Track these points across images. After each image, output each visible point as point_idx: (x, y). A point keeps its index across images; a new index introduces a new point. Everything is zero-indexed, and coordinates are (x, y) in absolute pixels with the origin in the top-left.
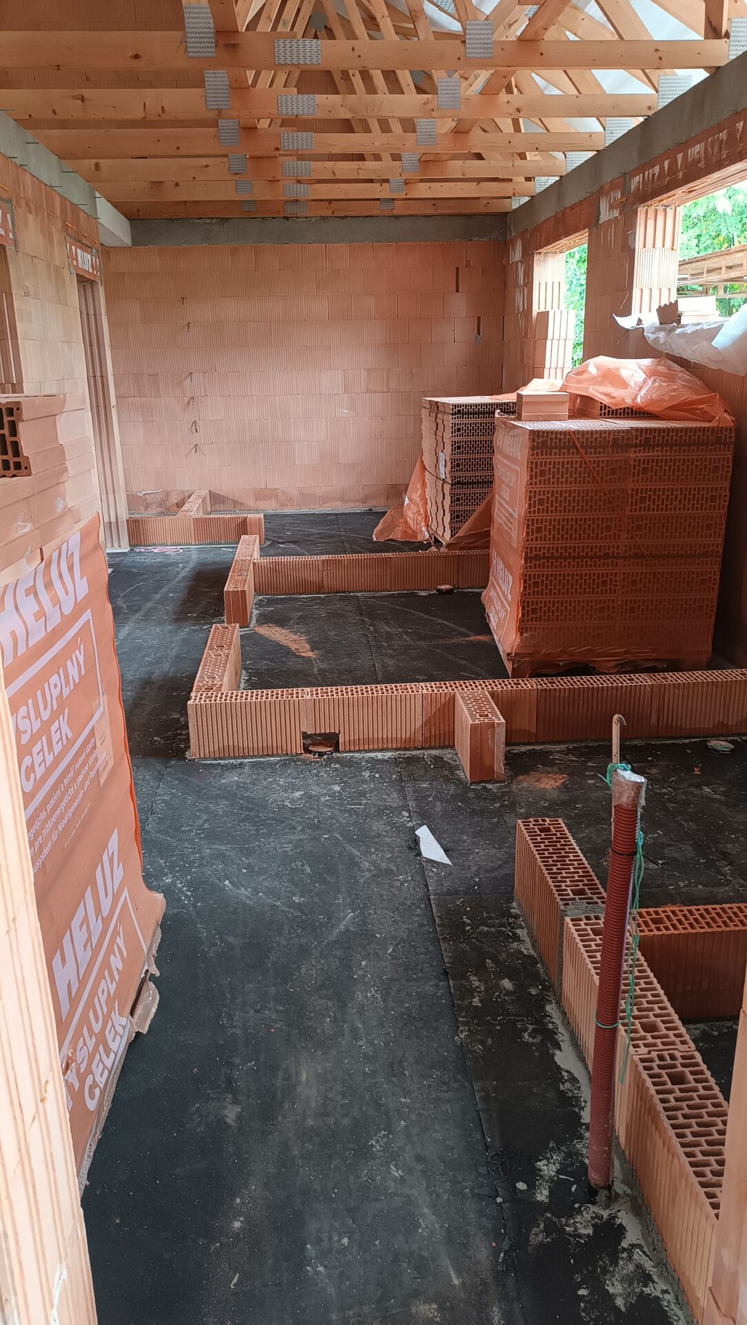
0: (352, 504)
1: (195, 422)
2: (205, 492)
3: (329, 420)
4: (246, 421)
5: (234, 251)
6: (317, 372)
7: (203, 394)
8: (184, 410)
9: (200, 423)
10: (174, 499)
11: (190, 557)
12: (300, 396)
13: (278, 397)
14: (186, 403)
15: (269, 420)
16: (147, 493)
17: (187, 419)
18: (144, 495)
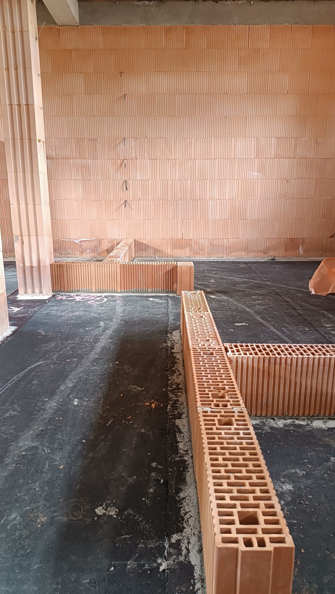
0: (254, 254)
1: (126, 181)
2: (131, 241)
3: (240, 181)
4: (169, 182)
5: (168, 31)
6: (233, 139)
7: (134, 157)
8: (117, 171)
9: (130, 182)
10: (105, 246)
11: (113, 309)
12: (217, 160)
13: (197, 161)
14: (119, 164)
15: (189, 181)
16: (83, 241)
17: (119, 178)
18: (80, 242)
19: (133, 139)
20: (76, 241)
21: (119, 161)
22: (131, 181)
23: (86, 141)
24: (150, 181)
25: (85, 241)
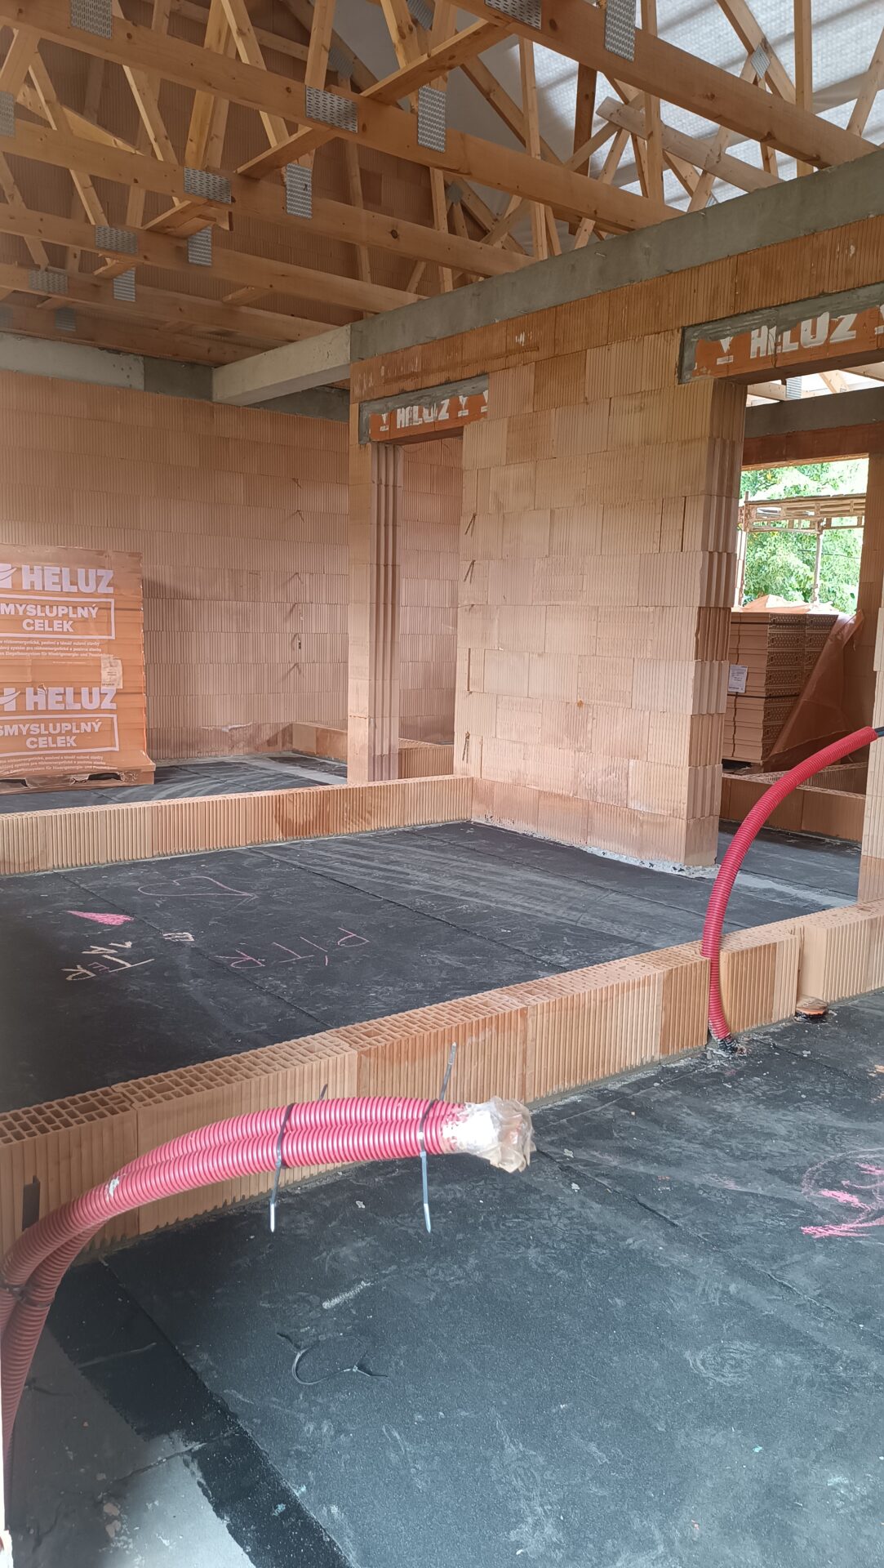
1: (297, 635)
7: (308, 600)
8: (285, 620)
10: (266, 735)
14: (288, 610)
16: (234, 728)
17: (288, 631)
18: (230, 730)
19: (308, 575)
20: (224, 729)
21: (288, 605)
22: (303, 635)
23: (245, 573)
24: (328, 635)
25: (236, 728)
